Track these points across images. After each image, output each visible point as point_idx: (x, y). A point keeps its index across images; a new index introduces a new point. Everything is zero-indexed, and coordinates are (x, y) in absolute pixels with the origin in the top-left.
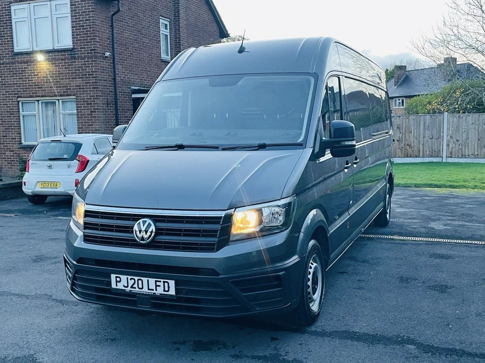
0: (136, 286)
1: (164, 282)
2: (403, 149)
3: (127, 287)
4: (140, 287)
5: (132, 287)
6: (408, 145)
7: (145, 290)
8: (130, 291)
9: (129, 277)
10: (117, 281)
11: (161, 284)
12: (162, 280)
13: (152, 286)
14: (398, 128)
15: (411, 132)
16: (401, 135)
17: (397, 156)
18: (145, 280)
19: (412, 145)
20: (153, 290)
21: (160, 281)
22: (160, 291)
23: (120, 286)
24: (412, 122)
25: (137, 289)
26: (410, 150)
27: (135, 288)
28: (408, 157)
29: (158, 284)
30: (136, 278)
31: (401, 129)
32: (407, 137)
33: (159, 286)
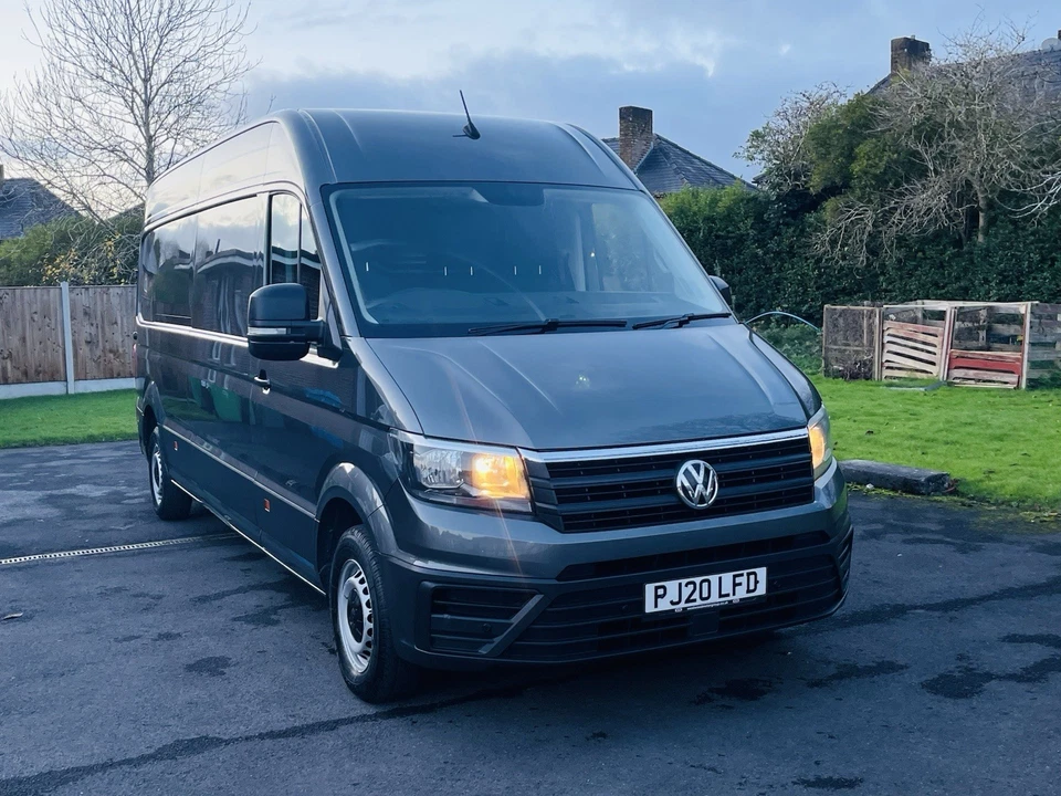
0: (696, 596)
1: (749, 574)
2: (102, 360)
3: (678, 603)
4: (705, 595)
5: (688, 601)
6: (111, 351)
7: (715, 598)
8: (684, 609)
9: (684, 581)
10: (657, 597)
11: (743, 580)
12: (745, 572)
13: (728, 588)
14: (86, 313)
15: (116, 323)
16: (93, 330)
17: (89, 376)
18: (714, 579)
19: (121, 350)
20: (728, 595)
21: (742, 575)
22: (741, 593)
23: (664, 605)
24: (115, 301)
25: (699, 602)
26: (116, 363)
27: (695, 600)
28: (112, 378)
29: (738, 580)
30: (698, 580)
31: (93, 316)
32: (108, 334)
33: (740, 584)
